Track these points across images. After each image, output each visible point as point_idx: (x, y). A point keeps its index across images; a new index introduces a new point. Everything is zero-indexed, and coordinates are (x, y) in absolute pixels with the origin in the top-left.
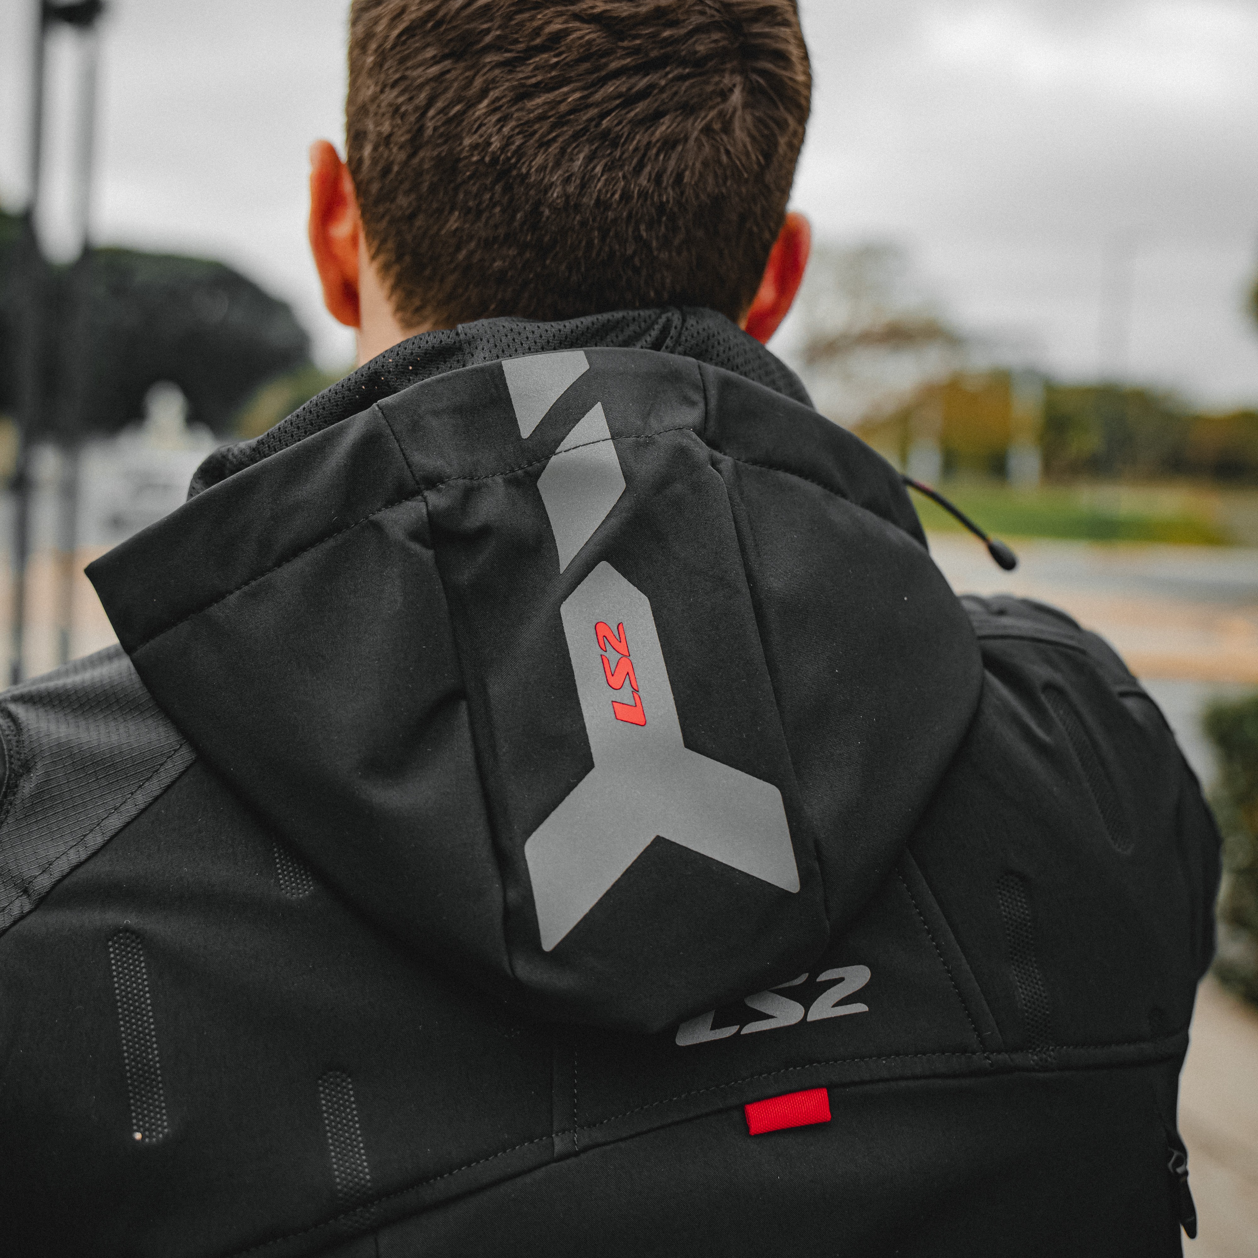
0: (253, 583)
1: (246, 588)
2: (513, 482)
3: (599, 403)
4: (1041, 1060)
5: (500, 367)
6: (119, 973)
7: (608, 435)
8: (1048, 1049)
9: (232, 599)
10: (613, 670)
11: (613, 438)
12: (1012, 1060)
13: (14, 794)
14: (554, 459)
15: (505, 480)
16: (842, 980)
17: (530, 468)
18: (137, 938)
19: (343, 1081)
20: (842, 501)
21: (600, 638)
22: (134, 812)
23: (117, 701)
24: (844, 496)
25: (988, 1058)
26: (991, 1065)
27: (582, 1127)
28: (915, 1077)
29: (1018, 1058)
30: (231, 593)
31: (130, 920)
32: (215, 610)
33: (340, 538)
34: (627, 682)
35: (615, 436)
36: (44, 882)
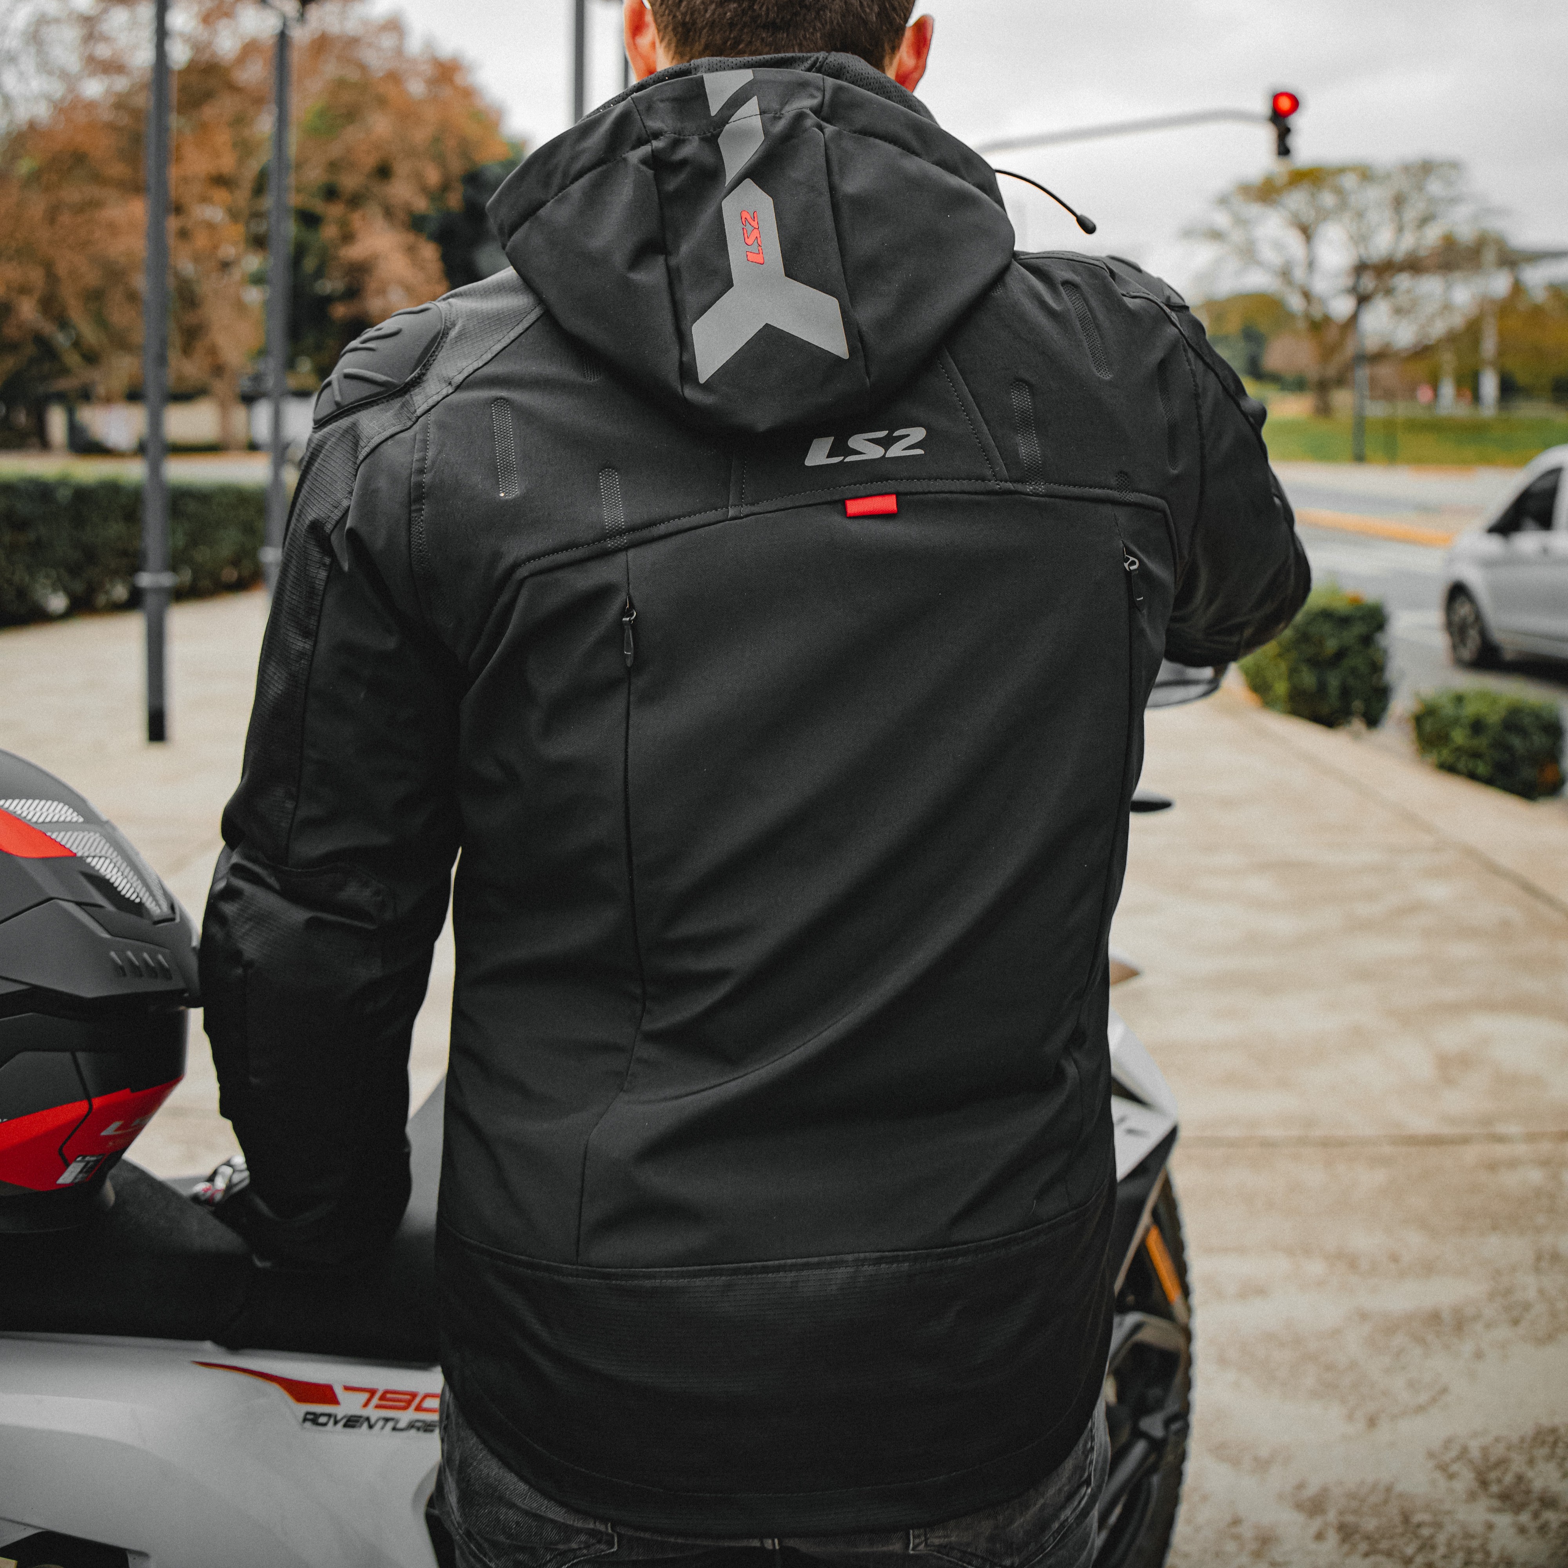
0: (560, 194)
1: (556, 198)
2: (703, 139)
3: (756, 97)
4: (1034, 489)
5: (702, 78)
6: (497, 419)
7: (759, 113)
8: (1040, 484)
9: (549, 204)
10: (749, 234)
11: (760, 114)
12: (1014, 487)
13: (447, 338)
14: (727, 126)
15: (699, 138)
16: (908, 435)
17: (714, 132)
18: (507, 402)
19: (613, 474)
20: (917, 158)
21: (743, 219)
22: (509, 341)
23: (504, 288)
24: (917, 155)
25: (998, 484)
26: (1000, 488)
27: (747, 505)
28: (951, 492)
29: (1019, 487)
30: (548, 201)
31: (504, 394)
32: (542, 212)
33: (604, 167)
34: (756, 241)
35: (762, 113)
36: (459, 378)
